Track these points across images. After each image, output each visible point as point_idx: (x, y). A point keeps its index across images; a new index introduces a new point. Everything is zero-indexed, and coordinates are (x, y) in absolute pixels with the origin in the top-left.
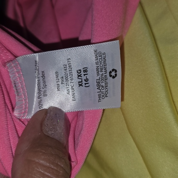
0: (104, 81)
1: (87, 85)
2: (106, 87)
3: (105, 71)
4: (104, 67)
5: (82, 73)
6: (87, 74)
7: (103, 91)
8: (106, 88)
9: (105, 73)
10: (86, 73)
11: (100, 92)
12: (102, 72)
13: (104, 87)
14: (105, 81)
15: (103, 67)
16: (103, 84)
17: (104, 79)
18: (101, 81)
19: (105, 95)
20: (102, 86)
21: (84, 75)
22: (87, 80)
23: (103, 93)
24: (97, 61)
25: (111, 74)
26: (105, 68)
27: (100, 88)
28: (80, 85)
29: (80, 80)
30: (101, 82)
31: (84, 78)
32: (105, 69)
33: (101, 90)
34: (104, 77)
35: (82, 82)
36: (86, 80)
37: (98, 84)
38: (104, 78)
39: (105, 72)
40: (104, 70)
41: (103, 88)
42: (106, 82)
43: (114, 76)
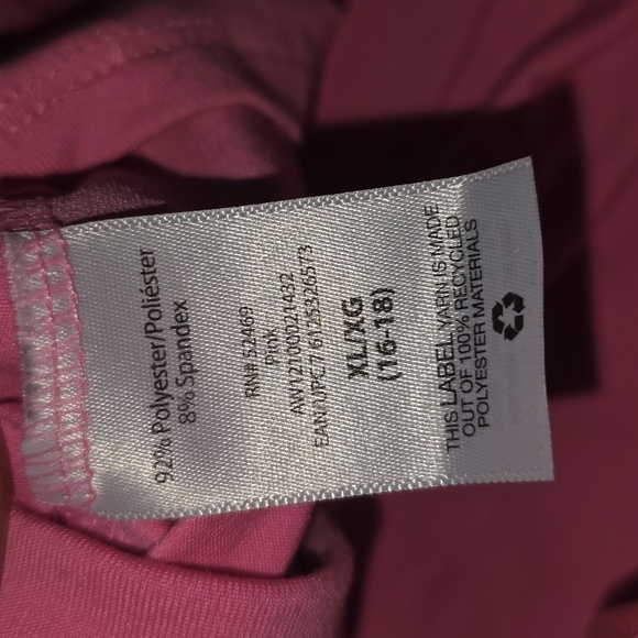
0: (472, 354)
1: (389, 371)
2: (481, 382)
3: (474, 306)
4: (472, 287)
5: (368, 314)
6: (391, 320)
7: (468, 398)
8: (482, 386)
9: (475, 315)
10: (382, 315)
11: (455, 403)
12: (462, 308)
13: (473, 380)
14: (476, 353)
15: (468, 285)
16: (469, 366)
17: (471, 343)
18: (456, 351)
19: (477, 415)
20: (466, 377)
21: (377, 323)
22: (390, 347)
23: (467, 407)
24: (438, 258)
25: (500, 318)
26: (476, 290)
27: (454, 385)
28: (357, 371)
29: (358, 349)
30: (457, 355)
31: (374, 336)
32: (477, 296)
33: (461, 395)
34: (471, 332)
35: (363, 355)
36: (387, 347)
37: (445, 367)
38: (472, 337)
39: (476, 310)
40: (469, 302)
41: (467, 386)
42: (480, 356)
43: (513, 326)
